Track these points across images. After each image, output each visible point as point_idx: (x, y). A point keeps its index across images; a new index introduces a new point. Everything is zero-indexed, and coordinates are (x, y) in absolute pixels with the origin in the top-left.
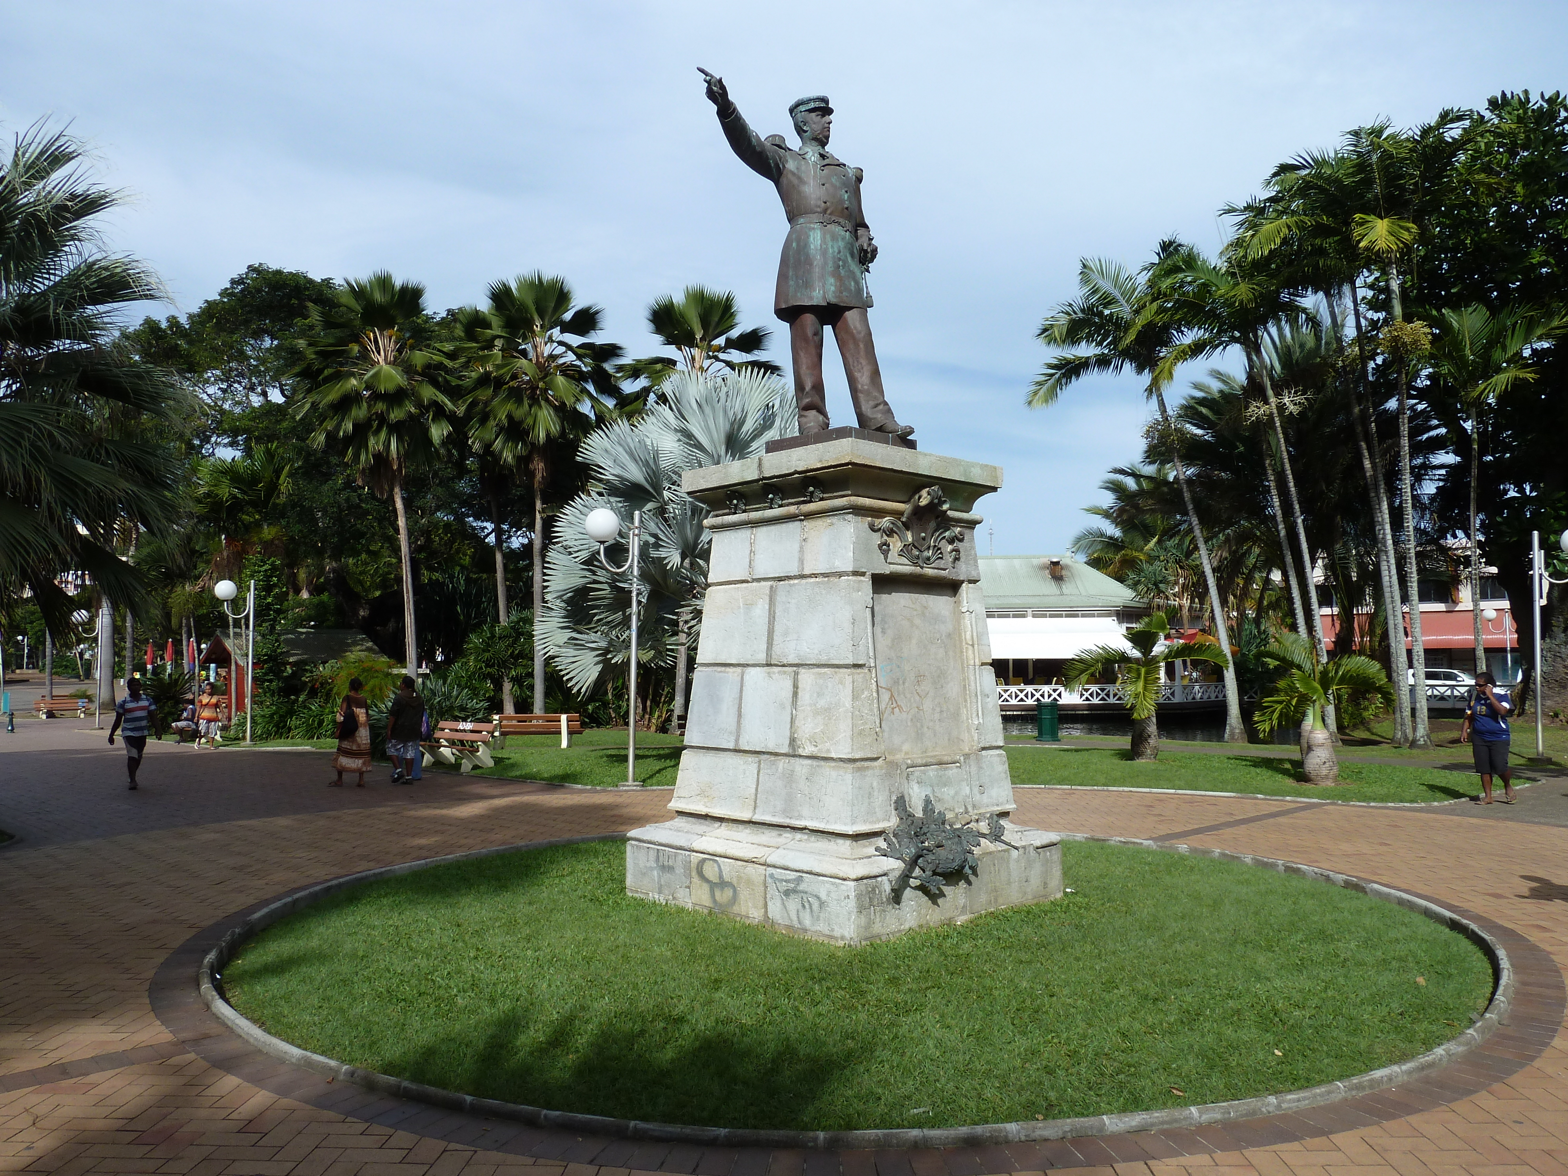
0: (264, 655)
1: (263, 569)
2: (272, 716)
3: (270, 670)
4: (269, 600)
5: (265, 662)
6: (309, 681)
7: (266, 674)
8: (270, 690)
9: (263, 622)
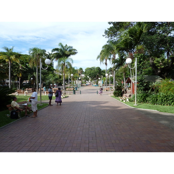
0: (139, 80)
1: (138, 57)
2: (142, 97)
3: (141, 84)
4: (141, 65)
5: (140, 82)
6: (151, 87)
7: (140, 85)
8: (141, 89)
9: (139, 71)
